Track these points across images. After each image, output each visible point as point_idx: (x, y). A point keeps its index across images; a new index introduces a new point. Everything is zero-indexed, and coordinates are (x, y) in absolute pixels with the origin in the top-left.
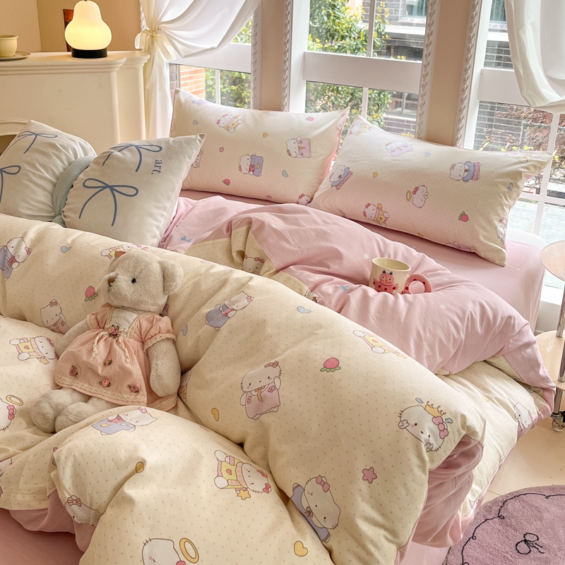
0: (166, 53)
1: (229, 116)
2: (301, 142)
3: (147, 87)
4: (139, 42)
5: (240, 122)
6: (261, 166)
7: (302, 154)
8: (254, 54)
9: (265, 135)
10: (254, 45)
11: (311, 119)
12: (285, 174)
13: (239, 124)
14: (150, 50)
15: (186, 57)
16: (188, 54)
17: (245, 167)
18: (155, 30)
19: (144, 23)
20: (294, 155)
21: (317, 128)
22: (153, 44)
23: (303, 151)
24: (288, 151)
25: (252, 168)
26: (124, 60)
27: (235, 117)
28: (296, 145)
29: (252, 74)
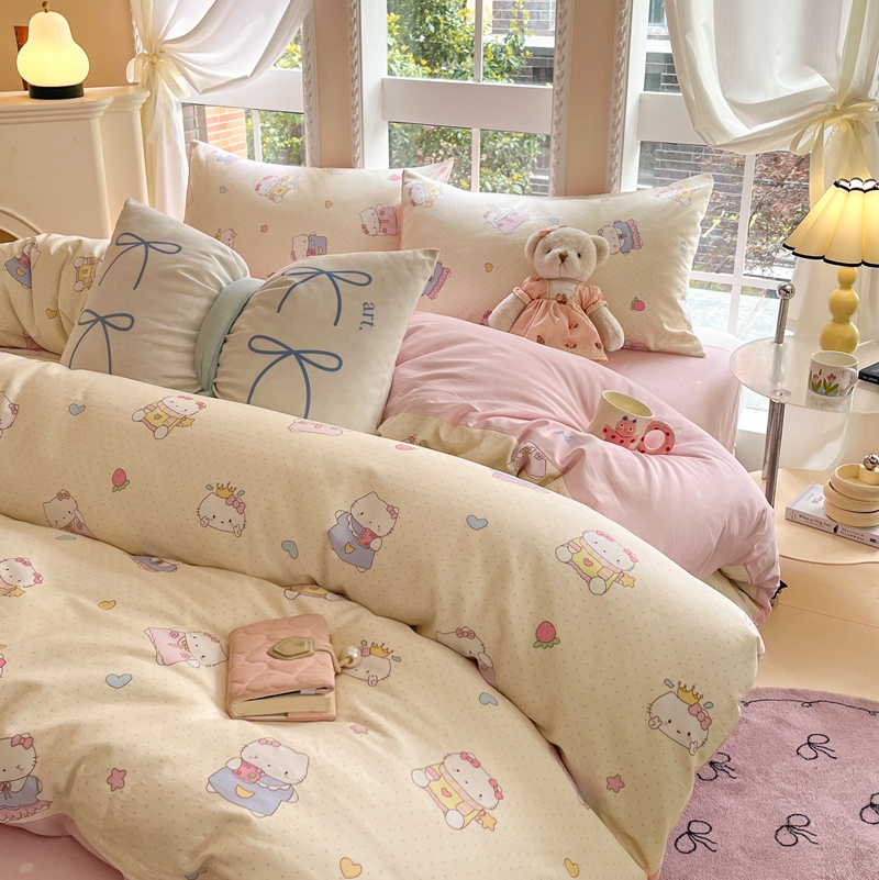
0: (175, 88)
1: (274, 179)
2: (382, 213)
3: (148, 140)
4: (133, 72)
5: (289, 186)
6: (325, 251)
7: (385, 231)
8: (307, 84)
9: (328, 204)
10: (307, 70)
11: (396, 178)
13: (288, 190)
14: (149, 83)
15: (205, 92)
16: (208, 87)
17: (301, 252)
18: (156, 54)
19: (139, 43)
20: (373, 232)
22: (153, 73)
23: (385, 225)
24: (364, 227)
26: (110, 100)
27: (282, 180)
28: (376, 218)
29: (306, 115)
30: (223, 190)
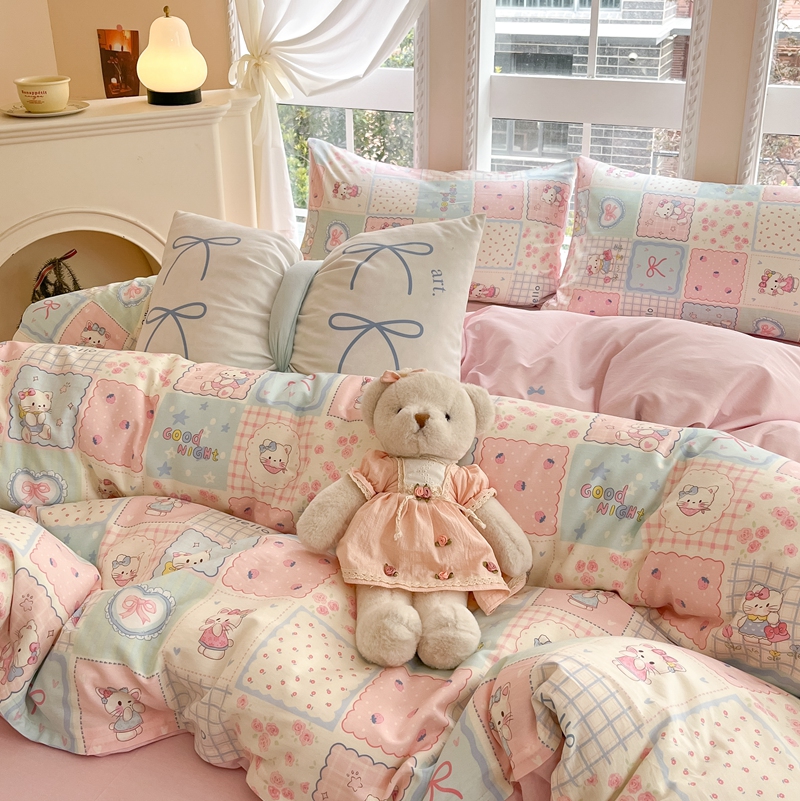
0: (280, 90)
8: (419, 83)
10: (419, 70)
14: (253, 85)
15: (313, 93)
16: (314, 89)
18: (261, 54)
22: (258, 75)
29: (416, 114)
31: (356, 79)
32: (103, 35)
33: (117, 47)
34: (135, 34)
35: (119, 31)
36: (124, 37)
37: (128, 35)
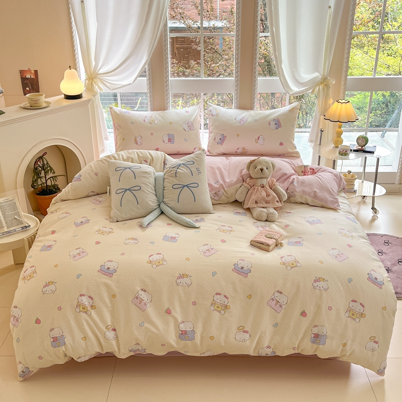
0: (100, 88)
1: (148, 117)
2: (188, 124)
5: (155, 119)
6: (174, 139)
7: (190, 129)
8: (149, 84)
9: (171, 123)
11: (187, 112)
12: (186, 140)
13: (155, 120)
15: (113, 89)
17: (166, 140)
20: (187, 130)
21: (192, 116)
22: (92, 84)
23: (190, 127)
24: (184, 129)
25: (170, 140)
27: (151, 117)
28: (187, 126)
29: (148, 93)
30: (132, 123)
31: (130, 84)
32: (22, 72)
33: (28, 76)
34: (36, 72)
35: (29, 70)
36: (31, 73)
37: (33, 72)
